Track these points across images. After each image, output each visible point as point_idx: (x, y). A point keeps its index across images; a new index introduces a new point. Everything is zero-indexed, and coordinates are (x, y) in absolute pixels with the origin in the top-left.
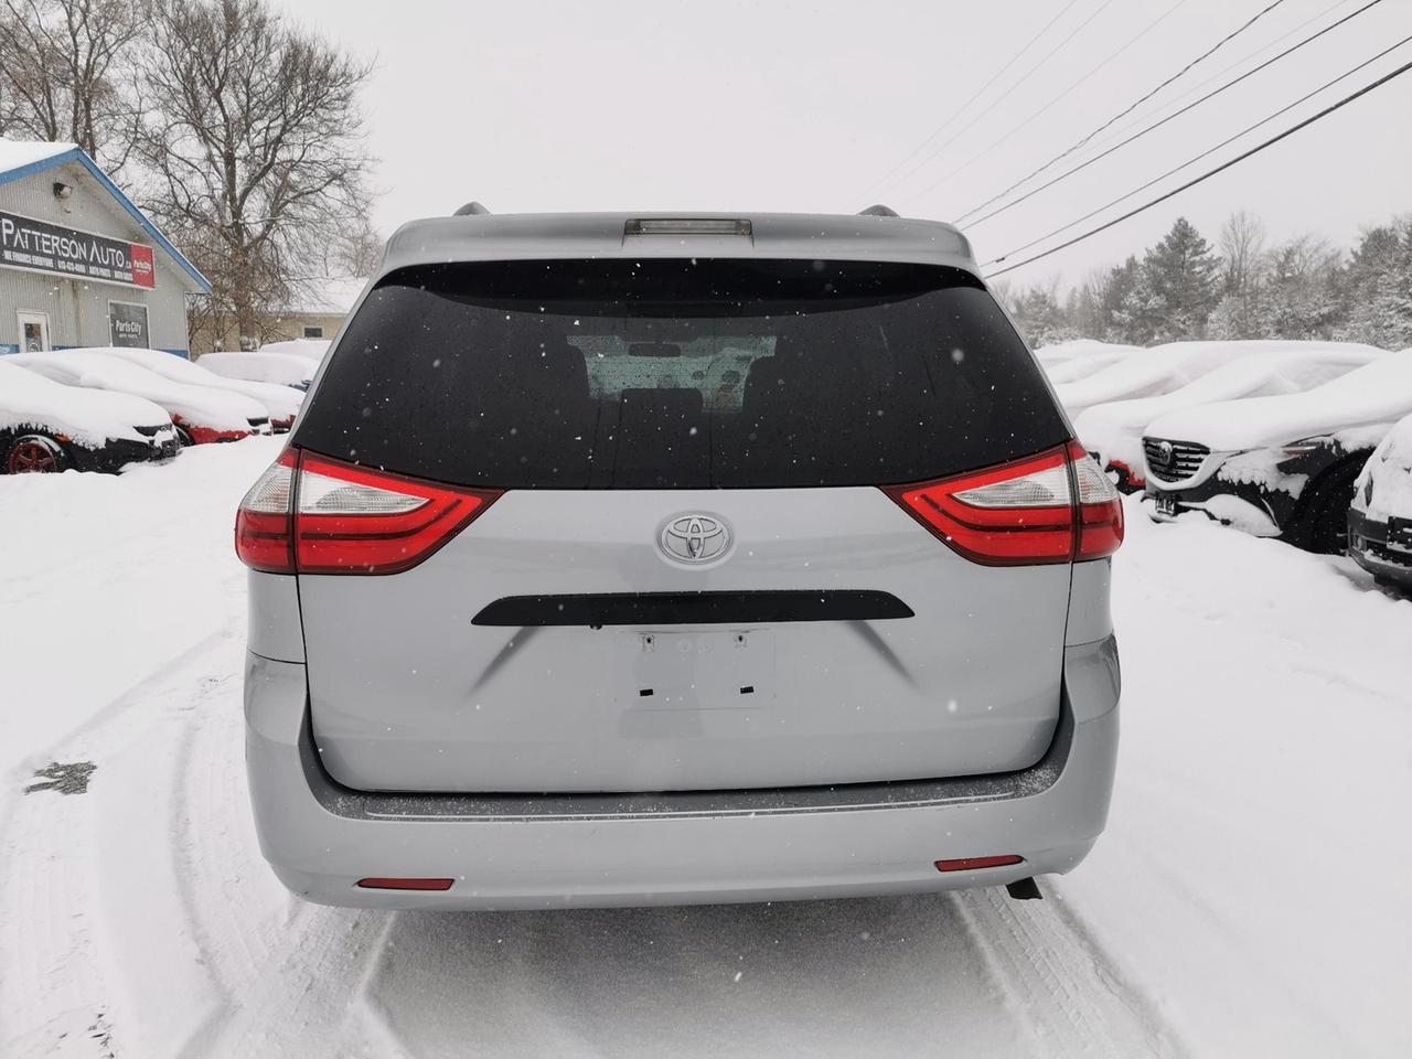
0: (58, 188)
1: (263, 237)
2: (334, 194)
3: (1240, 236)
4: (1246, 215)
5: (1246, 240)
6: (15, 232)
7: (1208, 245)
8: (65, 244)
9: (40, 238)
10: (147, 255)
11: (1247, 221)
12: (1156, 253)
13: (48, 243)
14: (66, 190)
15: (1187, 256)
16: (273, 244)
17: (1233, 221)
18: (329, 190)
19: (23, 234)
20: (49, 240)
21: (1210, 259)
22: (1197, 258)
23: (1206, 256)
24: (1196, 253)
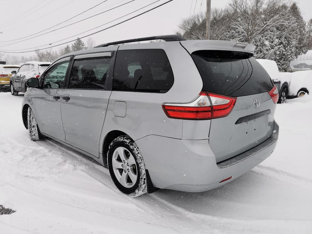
3: (91, 43)
4: (91, 38)
5: (92, 44)
7: (84, 44)
11: (92, 40)
12: (74, 45)
15: (81, 46)
17: (89, 40)
21: (86, 47)
22: (83, 47)
23: (85, 47)
24: (82, 46)
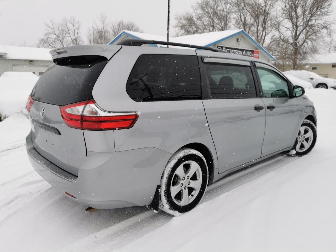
0: (238, 39)
1: (302, 45)
2: (324, 31)
6: (226, 50)
8: (237, 52)
9: (231, 51)
10: (258, 53)
13: (233, 52)
14: (239, 40)
16: (304, 46)
18: (322, 31)
19: (227, 51)
20: (233, 51)
